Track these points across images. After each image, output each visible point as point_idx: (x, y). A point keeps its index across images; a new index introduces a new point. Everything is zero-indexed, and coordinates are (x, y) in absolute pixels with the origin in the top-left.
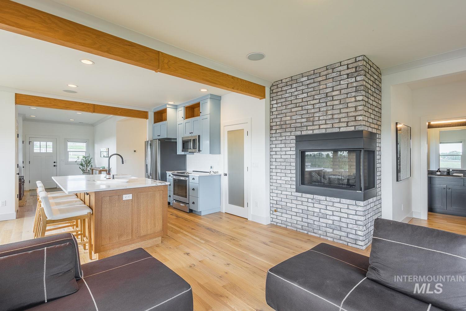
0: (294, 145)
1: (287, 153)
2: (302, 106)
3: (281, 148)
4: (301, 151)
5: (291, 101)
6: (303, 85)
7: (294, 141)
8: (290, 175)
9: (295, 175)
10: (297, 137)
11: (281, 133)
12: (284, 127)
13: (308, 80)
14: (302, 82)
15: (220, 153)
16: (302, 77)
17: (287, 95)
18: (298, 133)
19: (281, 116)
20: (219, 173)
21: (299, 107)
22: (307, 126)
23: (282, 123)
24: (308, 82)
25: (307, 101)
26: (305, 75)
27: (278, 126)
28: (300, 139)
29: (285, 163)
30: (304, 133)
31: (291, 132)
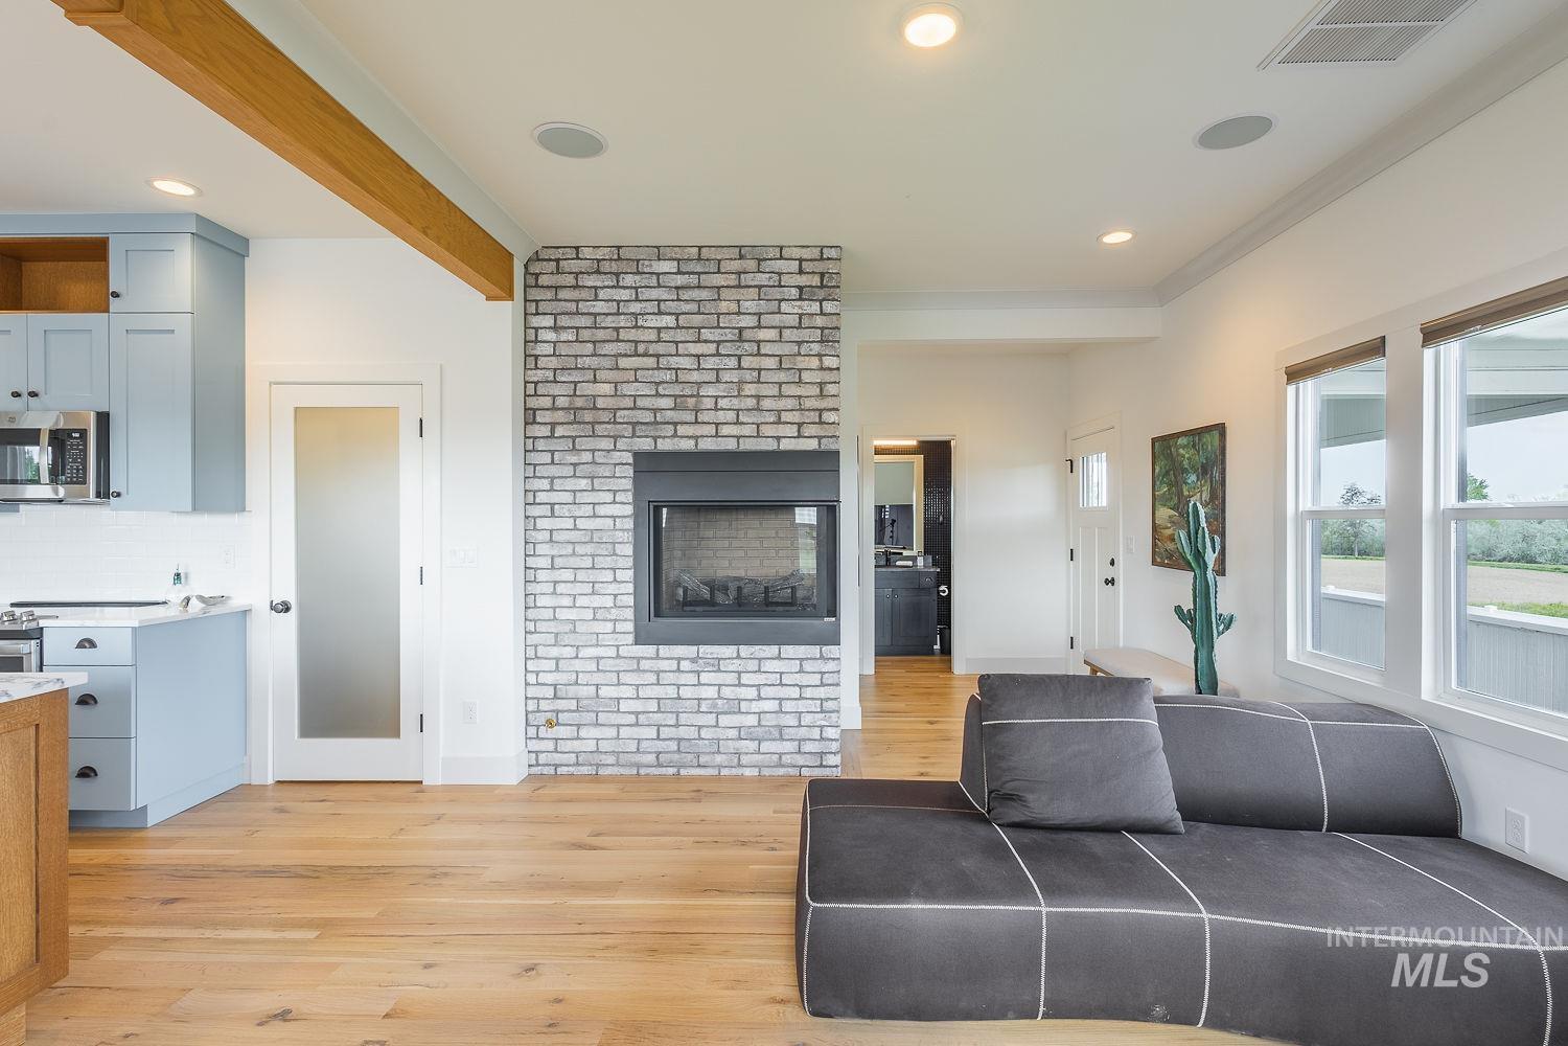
0: (628, 484)
1: (601, 510)
2: (658, 356)
3: (574, 491)
4: (655, 506)
5: (617, 329)
6: (659, 286)
7: (630, 471)
8: (612, 589)
9: (631, 585)
10: (637, 455)
11: (574, 438)
12: (588, 416)
13: (679, 272)
14: (658, 274)
15: (241, 508)
16: (659, 260)
17: (600, 307)
18: (645, 445)
19: (575, 376)
20: (230, 602)
21: (645, 355)
22: (675, 424)
23: (579, 402)
24: (680, 280)
25: (677, 343)
26: (669, 253)
27: (560, 413)
28: (648, 465)
29: (593, 545)
30: (665, 445)
31: (615, 438)
